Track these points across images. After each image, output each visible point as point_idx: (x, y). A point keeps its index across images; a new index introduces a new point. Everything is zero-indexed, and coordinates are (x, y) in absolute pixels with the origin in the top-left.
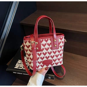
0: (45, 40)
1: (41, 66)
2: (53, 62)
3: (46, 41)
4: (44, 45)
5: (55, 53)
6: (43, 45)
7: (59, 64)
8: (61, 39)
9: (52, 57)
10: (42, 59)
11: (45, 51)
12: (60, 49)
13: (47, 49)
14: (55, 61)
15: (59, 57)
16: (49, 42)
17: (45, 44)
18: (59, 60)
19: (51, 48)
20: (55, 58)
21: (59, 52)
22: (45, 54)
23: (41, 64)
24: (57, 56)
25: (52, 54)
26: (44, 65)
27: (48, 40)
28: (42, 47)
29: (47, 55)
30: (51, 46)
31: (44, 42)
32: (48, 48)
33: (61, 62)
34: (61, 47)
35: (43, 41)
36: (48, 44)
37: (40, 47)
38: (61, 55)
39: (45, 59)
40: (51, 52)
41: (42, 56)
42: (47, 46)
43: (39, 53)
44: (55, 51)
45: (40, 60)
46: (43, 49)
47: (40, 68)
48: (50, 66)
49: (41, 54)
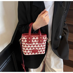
0: (35, 37)
1: (31, 53)
2: (39, 51)
3: (35, 38)
4: (34, 40)
5: (40, 45)
7: (42, 53)
8: (45, 37)
9: (38, 48)
10: (32, 48)
11: (34, 44)
12: (43, 43)
13: (35, 43)
14: (40, 50)
15: (43, 48)
16: (37, 38)
18: (42, 50)
19: (38, 42)
20: (40, 49)
21: (43, 45)
22: (34, 46)
23: (31, 52)
24: (41, 48)
25: (38, 46)
26: (32, 53)
27: (36, 37)
28: (33, 41)
29: (35, 46)
30: (38, 41)
31: (34, 38)
32: (36, 42)
33: (43, 52)
34: (44, 42)
35: (33, 37)
37: (31, 41)
38: (44, 47)
39: (34, 49)
40: (38, 45)
42: (35, 41)
43: (30, 44)
44: (40, 44)
45: (30, 49)
46: (33, 42)
47: (30, 54)
48: (36, 54)
49: (31, 45)
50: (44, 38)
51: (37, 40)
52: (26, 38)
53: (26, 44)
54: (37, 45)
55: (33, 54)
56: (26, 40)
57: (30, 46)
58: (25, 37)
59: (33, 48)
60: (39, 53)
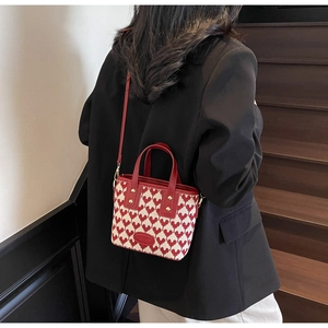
0: (151, 191)
1: (131, 241)
2: (156, 244)
3: (153, 193)
4: (146, 201)
5: (164, 224)
6: (144, 198)
7: (170, 256)
8: (186, 199)
9: (157, 232)
10: (136, 227)
11: (144, 212)
13: (150, 211)
14: (161, 242)
16: (158, 196)
17: (149, 199)
19: (158, 211)
20: (162, 235)
22: (143, 219)
23: (132, 237)
25: (158, 225)
26: (135, 243)
27: (156, 192)
28: (142, 202)
29: (147, 223)
30: (159, 207)
31: (148, 194)
32: (153, 209)
35: (146, 190)
36: (155, 200)
39: (140, 230)
41: (137, 220)
43: (133, 212)
44: (165, 219)
45: (130, 228)
46: (142, 207)
47: (128, 245)
48: (148, 250)
49: (135, 215)
50: (181, 201)
51: (156, 203)
52: (124, 187)
53: (122, 207)
54: (153, 221)
55: (137, 247)
56: (125, 194)
57: (133, 217)
58: (122, 184)
59: (139, 225)
60: (158, 253)
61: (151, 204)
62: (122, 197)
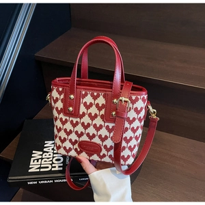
0: (92, 95)
2: (104, 151)
5: (110, 131)
14: (108, 149)
16: (101, 101)
17: (91, 105)
20: (109, 143)
25: (104, 132)
26: (81, 152)
29: (91, 130)
31: (89, 99)
33: (125, 160)
40: (101, 126)
44: (111, 125)
48: (95, 158)
49: (77, 123)
58: (58, 91)
59: (82, 134)
60: (107, 159)
61: (94, 110)
62: (60, 105)
